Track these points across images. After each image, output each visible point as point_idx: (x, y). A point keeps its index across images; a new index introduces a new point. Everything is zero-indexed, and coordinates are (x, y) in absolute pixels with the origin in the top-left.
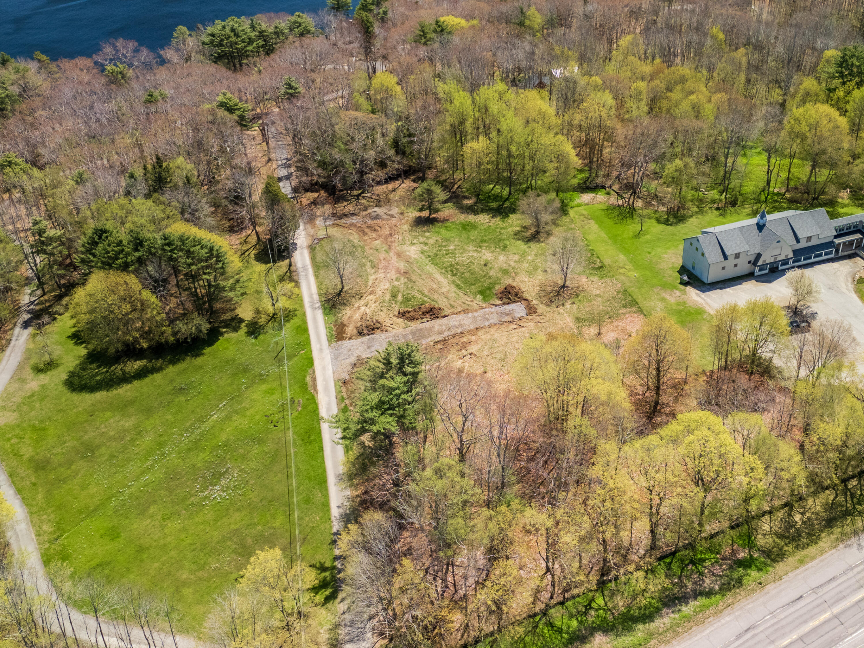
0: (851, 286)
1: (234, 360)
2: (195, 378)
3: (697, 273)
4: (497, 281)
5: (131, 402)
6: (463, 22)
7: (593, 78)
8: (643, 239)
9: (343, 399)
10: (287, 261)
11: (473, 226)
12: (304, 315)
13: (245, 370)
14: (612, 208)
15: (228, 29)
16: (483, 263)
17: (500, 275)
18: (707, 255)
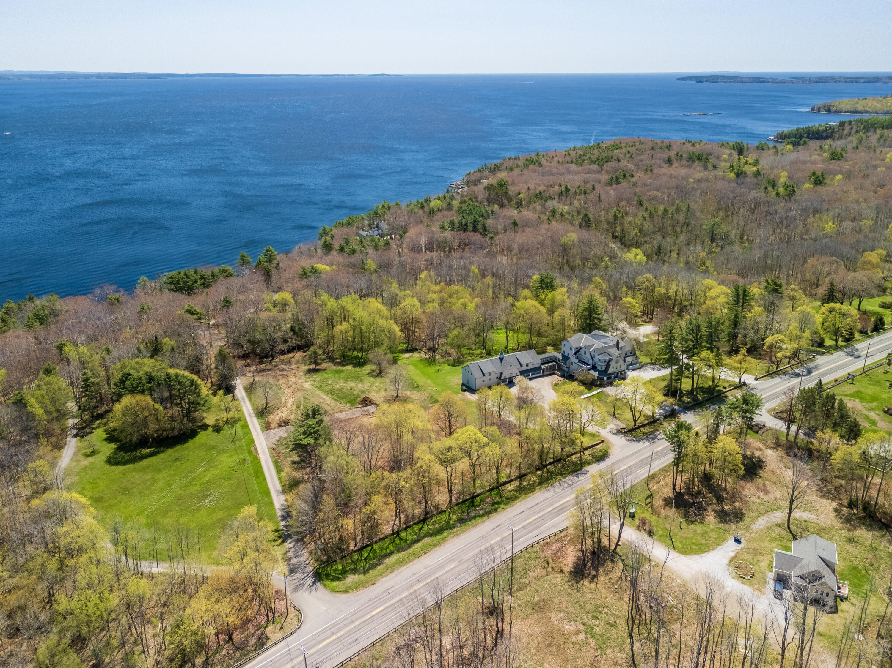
0: (550, 387)
1: (206, 443)
2: (185, 453)
3: (470, 385)
4: (359, 396)
5: (148, 467)
6: (328, 268)
7: (407, 292)
8: (440, 373)
9: (274, 456)
10: (232, 395)
11: (342, 371)
12: (245, 419)
13: (214, 448)
14: (422, 360)
15: (182, 273)
16: (349, 388)
17: (360, 393)
18: (474, 374)
